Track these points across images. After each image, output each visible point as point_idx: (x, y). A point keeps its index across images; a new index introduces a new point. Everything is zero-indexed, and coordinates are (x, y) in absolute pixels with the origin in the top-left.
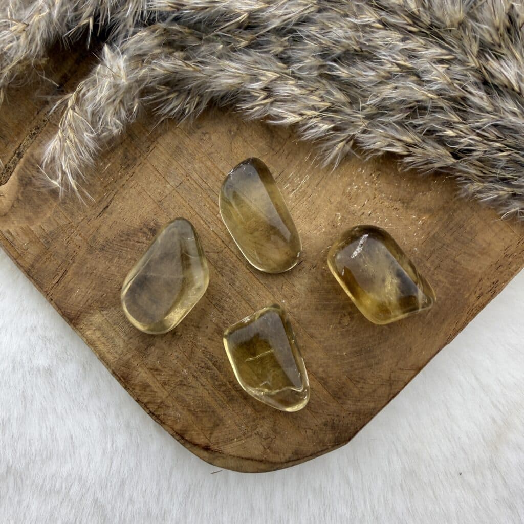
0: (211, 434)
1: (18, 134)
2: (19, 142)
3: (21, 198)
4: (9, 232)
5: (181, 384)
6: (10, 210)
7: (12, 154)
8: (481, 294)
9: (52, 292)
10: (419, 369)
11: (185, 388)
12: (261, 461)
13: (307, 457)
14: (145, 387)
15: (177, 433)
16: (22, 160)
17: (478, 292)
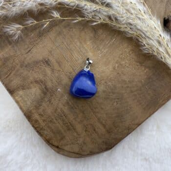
5: (51, 121)
9: (4, 80)
12: (78, 154)
14: (36, 121)
15: (46, 140)
17: (163, 99)
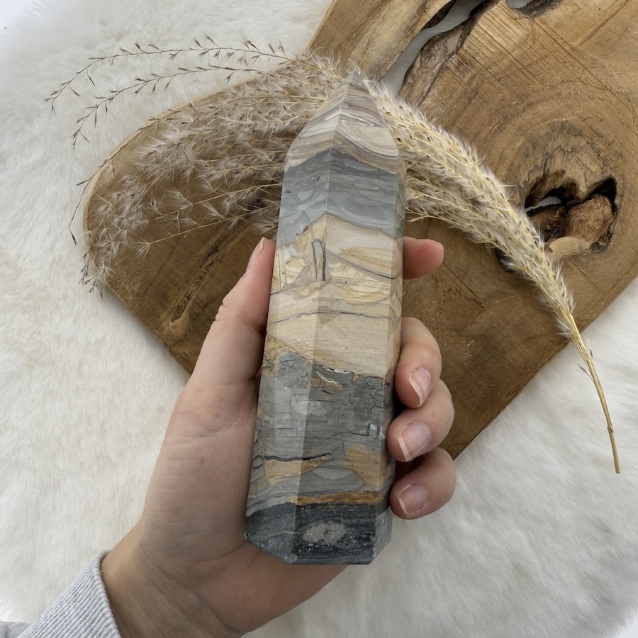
1: (188, 282)
2: (188, 288)
3: (191, 328)
4: (184, 353)
6: (184, 337)
7: (183, 296)
8: (509, 393)
10: (468, 444)
16: (191, 301)
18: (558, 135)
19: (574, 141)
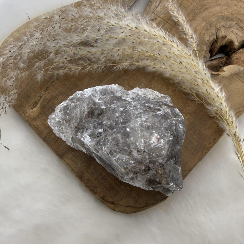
0: (114, 197)
1: (41, 90)
2: (41, 93)
3: (41, 112)
4: (37, 125)
6: (37, 117)
7: (38, 97)
8: (210, 143)
9: (53, 146)
10: (191, 170)
11: (104, 180)
12: (134, 207)
13: (151, 205)
14: (89, 180)
15: (101, 198)
16: (42, 99)
17: (209, 142)
18: (221, 21)
19: (229, 23)
